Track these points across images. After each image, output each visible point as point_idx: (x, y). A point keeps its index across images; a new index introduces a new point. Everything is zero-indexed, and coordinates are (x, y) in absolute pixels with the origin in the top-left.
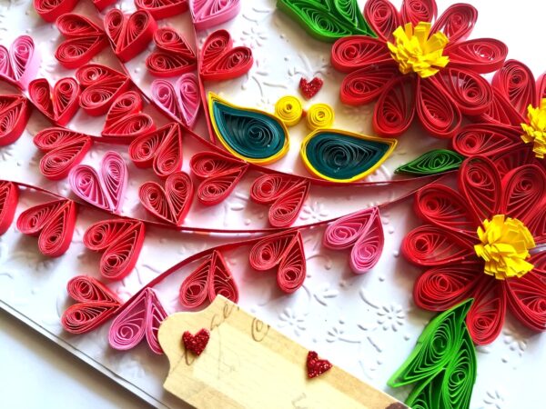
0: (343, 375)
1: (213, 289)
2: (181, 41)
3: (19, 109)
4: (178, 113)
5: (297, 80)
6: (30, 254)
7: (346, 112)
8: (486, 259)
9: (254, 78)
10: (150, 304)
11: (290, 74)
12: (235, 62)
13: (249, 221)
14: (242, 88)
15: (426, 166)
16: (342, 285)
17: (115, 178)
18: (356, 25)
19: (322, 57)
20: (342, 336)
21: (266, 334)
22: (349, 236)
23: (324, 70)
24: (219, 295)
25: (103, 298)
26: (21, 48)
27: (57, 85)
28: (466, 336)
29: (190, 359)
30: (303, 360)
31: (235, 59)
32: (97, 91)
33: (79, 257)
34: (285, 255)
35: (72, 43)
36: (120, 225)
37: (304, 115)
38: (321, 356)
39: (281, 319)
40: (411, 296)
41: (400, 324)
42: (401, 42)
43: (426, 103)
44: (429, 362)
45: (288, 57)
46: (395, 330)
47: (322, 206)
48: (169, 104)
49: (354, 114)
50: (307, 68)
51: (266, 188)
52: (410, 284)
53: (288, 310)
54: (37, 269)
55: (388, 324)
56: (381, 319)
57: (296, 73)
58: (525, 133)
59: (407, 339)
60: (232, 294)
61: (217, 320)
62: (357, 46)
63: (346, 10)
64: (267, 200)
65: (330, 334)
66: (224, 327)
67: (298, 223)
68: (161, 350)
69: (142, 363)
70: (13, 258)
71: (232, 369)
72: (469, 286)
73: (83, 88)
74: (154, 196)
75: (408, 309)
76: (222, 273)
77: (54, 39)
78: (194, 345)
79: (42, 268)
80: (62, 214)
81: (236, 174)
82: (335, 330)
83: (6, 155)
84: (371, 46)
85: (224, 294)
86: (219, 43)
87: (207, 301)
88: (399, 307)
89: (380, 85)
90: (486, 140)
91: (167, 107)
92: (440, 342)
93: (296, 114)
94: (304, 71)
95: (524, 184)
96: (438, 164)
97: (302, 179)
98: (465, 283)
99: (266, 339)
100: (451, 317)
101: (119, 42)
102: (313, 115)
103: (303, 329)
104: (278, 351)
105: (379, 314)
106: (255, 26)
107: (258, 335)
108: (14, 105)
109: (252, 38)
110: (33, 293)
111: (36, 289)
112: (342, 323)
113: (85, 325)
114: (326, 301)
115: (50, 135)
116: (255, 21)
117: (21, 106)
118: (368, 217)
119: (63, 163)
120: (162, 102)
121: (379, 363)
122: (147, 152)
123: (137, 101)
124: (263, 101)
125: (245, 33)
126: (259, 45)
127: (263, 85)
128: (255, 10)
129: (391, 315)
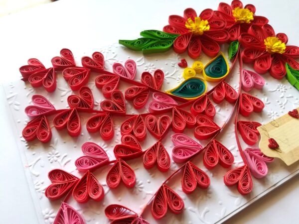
1: (253, 130)
2: (137, 88)
4: (169, 105)
5: (177, 66)
6: (201, 197)
8: (277, 51)
9: (167, 78)
10: (252, 152)
11: (173, 67)
12: (159, 77)
13: (227, 109)
15: (234, 50)
16: (265, 95)
17: (185, 141)
19: (173, 54)
20: (284, 104)
21: (277, 123)
22: (250, 81)
23: (179, 57)
24: (257, 129)
25: (240, 171)
26: (89, 149)
27: (122, 142)
29: (279, 151)
30: (290, 117)
31: (157, 76)
35: (103, 128)
36: (210, 149)
38: (292, 110)
40: (276, 80)
41: (285, 87)
42: (192, 28)
43: (214, 37)
45: (166, 63)
46: (286, 89)
49: (201, 59)
51: (219, 94)
52: (271, 78)
53: (268, 114)
54: (210, 198)
55: (283, 90)
56: (281, 90)
57: (174, 65)
59: (291, 88)
61: (266, 134)
62: (179, 41)
63: (163, 36)
64: (224, 96)
66: (270, 133)
68: (273, 158)
69: (272, 173)
70: (199, 207)
71: (287, 140)
72: (281, 62)
73: (132, 133)
74: (202, 131)
75: (280, 83)
76: (248, 124)
77: (89, 137)
78: (274, 146)
79: (210, 195)
80: (193, 169)
81: (208, 100)
83: (141, 186)
84: (182, 38)
85: (257, 127)
86: (147, 77)
88: (279, 84)
89: (198, 45)
90: (234, 32)
93: (193, 71)
94: (175, 62)
96: (235, 47)
98: (279, 62)
99: (279, 123)
100: (291, 71)
102: (197, 67)
103: (277, 113)
104: (285, 123)
105: (279, 90)
106: (146, 65)
107: (276, 125)
108: (120, 165)
109: (150, 69)
110: (221, 204)
111: (220, 202)
112: (278, 102)
113: (250, 183)
114: (268, 102)
115: (147, 157)
116: (144, 64)
117: (123, 164)
118: (245, 73)
119: (166, 158)
120: (160, 108)
121: (297, 99)
122: (180, 124)
123: (154, 117)
124: (178, 81)
125: (146, 70)
126: (155, 68)
127: (173, 77)
128: (138, 62)
129: (281, 88)
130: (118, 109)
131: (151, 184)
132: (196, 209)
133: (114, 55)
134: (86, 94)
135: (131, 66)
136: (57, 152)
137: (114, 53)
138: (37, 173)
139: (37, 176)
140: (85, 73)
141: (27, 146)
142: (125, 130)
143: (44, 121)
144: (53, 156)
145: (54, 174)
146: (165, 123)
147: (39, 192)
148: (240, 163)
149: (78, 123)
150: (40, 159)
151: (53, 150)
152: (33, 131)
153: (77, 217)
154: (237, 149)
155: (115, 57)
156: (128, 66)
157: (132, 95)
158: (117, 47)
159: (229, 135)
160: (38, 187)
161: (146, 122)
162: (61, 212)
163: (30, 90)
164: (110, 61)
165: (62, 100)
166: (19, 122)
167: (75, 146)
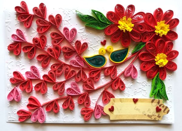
0: (141, 99)
1: (109, 98)
2: (69, 48)
3: (44, 84)
4: (80, 66)
5: (99, 42)
6: (68, 111)
7: (114, 44)
8: (159, 65)
9: (90, 47)
10: (99, 107)
11: (98, 42)
13: (107, 80)
14: (89, 51)
15: (138, 49)
16: (132, 82)
17: (76, 87)
18: (107, 23)
19: (103, 34)
20: (137, 92)
22: (129, 73)
23: (104, 37)
24: (111, 98)
25: (89, 111)
26: (33, 70)
27: (48, 74)
28: (161, 80)
29: (112, 112)
30: (132, 101)
31: (84, 46)
32: (58, 70)
33: (78, 106)
34: (119, 84)
35: (44, 62)
36: (83, 96)
37: (106, 51)
39: (124, 95)
40: (146, 77)
41: (147, 83)
42: (121, 25)
43: (132, 35)
44: (156, 88)
45: (95, 38)
46: (146, 85)
47: (120, 68)
49: (116, 44)
50: (101, 38)
51: (108, 72)
52: (145, 75)
53: (125, 93)
54: (71, 113)
55: (144, 85)
56: (142, 84)
58: (156, 33)
59: (149, 86)
60: (113, 97)
61: (113, 103)
62: (110, 28)
63: (103, 20)
64: (109, 74)
66: (115, 103)
67: (118, 75)
68: (106, 114)
71: (121, 109)
73: (55, 71)
74: (86, 86)
75: (147, 80)
76: (109, 94)
77: (37, 62)
78: (112, 110)
80: (70, 101)
81: (100, 72)
83: (48, 95)
84: (113, 26)
85: (112, 97)
86: (78, 44)
87: (109, 100)
88: (145, 80)
89: (120, 35)
90: (148, 36)
91: (76, 65)
92: (156, 84)
93: (105, 51)
95: (160, 43)
96: (140, 47)
97: (114, 66)
98: (156, 70)
99: (124, 101)
100: (156, 78)
101: (56, 56)
102: (109, 50)
103: (129, 95)
104: (127, 102)
106: (83, 34)
107: (122, 101)
108: (43, 84)
109: (84, 37)
110: (74, 117)
111: (74, 116)
112: (136, 89)
113: (89, 118)
114: (131, 87)
115: (55, 86)
116: (82, 32)
117: (44, 83)
118: (131, 67)
119: (63, 90)
120: (74, 65)
121: (146, 93)
122: (78, 77)
123: (69, 68)
124: (95, 51)
125: (82, 37)
126: (87, 38)
127: (93, 48)
128: (80, 29)
129: (144, 83)
130: (55, 56)
131: (52, 96)
132: (63, 114)
133: (69, 18)
134: (43, 40)
135: (73, 33)
136: (20, 62)
137: (70, 17)
138: (10, 68)
139: (10, 69)
140: (48, 26)
141: (9, 52)
142: (52, 68)
143: (19, 44)
144: (18, 63)
145: (15, 73)
146: (73, 73)
147: (9, 76)
148: (93, 107)
149: (34, 53)
150: (12, 62)
151: (19, 60)
152: (13, 48)
153: (18, 95)
154: (96, 101)
155: (69, 20)
156: (72, 32)
157: (65, 51)
158: (74, 13)
159: (98, 93)
160: (9, 74)
161: (64, 69)
162: (14, 90)
163: (18, 22)
164: (65, 21)
165: (31, 35)
166: (8, 38)
167: (29, 63)
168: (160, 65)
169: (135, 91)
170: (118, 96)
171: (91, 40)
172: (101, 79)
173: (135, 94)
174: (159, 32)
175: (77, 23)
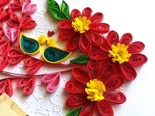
2: (17, 17)
4: (11, 38)
5: (47, 31)
7: (60, 42)
9: (36, 30)
11: (46, 29)
12: (30, 25)
13: (22, 72)
14: (32, 32)
15: (79, 61)
16: (44, 96)
18: (67, 16)
19: (56, 25)
20: (40, 112)
21: (15, 107)
22: (49, 80)
23: (56, 29)
24: (4, 93)
37: (46, 41)
39: (23, 103)
41: (60, 111)
42: (76, 22)
43: (82, 41)
45: (47, 24)
46: (57, 113)
47: (45, 70)
48: (9, 35)
49: (62, 43)
50: (51, 28)
51: (28, 62)
53: (26, 101)
55: (56, 110)
56: (54, 108)
57: (48, 29)
61: (2, 101)
62: (66, 22)
64: (27, 66)
65: (37, 110)
66: (3, 103)
67: (37, 74)
72: (84, 102)
75: (64, 107)
76: (8, 86)
81: (21, 57)
82: (39, 109)
84: (70, 23)
86: (28, 19)
88: (61, 106)
89: (70, 35)
91: (8, 36)
94: (50, 29)
96: (82, 60)
97: (40, 60)
99: (15, 109)
100: (75, 111)
101: (1, 16)
102: (49, 42)
103: (29, 108)
104: (18, 114)
105: (54, 107)
107: (13, 107)
109: (38, 18)
112: (41, 107)
114: (38, 100)
116: (40, 14)
118: (56, 75)
124: (37, 36)
125: (37, 17)
126: (40, 20)
127: (38, 32)
128: (41, 11)
129: (58, 107)
156: (32, 6)
168: (90, 95)
169: (40, 108)
170: (17, 98)
171: (42, 24)
172: (17, 67)
173: (36, 113)
174: (114, 55)
175: (43, 5)
